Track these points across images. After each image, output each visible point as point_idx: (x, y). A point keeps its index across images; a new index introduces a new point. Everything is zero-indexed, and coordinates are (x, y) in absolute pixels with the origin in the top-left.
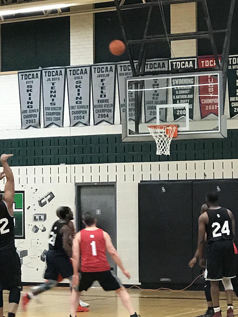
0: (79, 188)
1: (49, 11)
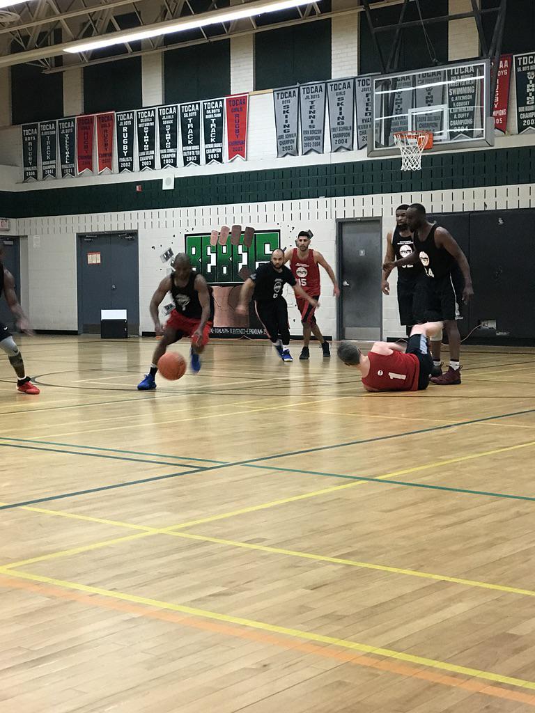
0: (341, 224)
1: (307, 11)
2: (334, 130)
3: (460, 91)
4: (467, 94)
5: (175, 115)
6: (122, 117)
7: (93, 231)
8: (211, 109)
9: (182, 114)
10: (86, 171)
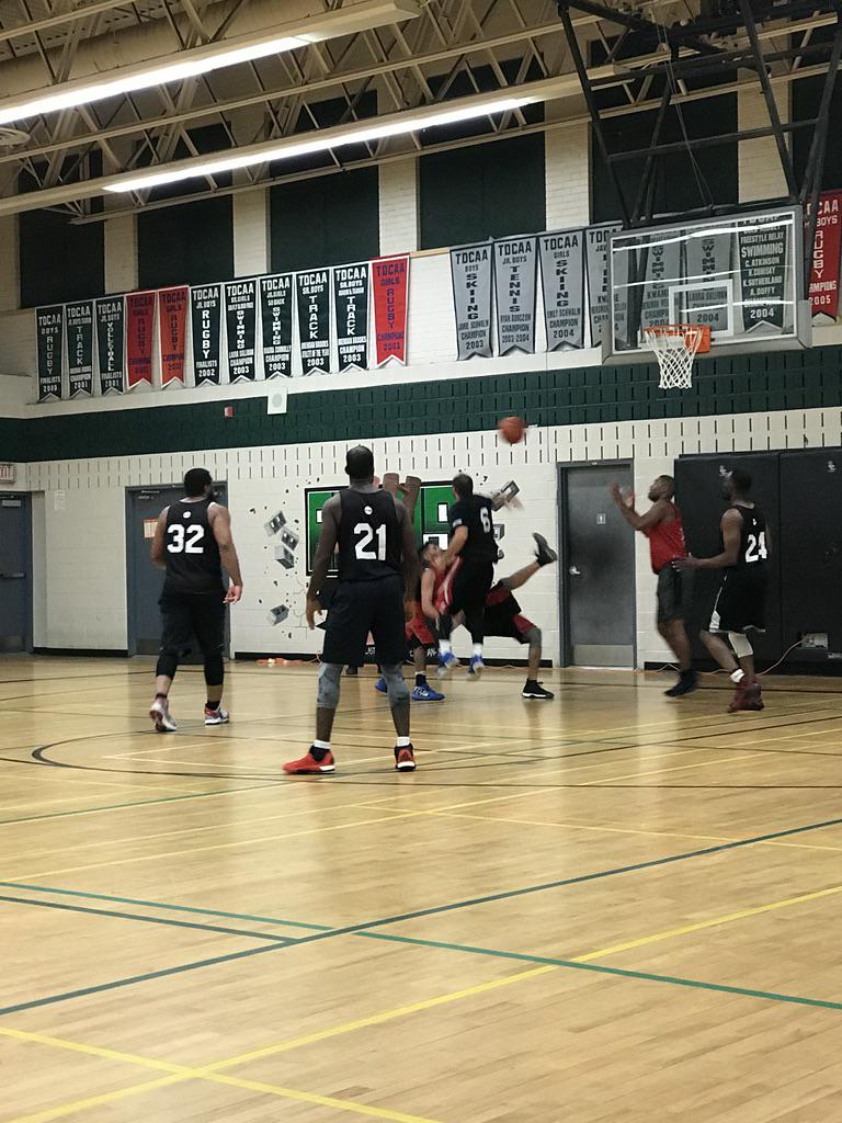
0: (565, 471)
1: (505, 122)
2: (552, 314)
3: (759, 250)
4: (771, 256)
5: (289, 291)
6: (201, 295)
7: (153, 483)
8: (347, 281)
9: (300, 289)
10: (141, 383)
